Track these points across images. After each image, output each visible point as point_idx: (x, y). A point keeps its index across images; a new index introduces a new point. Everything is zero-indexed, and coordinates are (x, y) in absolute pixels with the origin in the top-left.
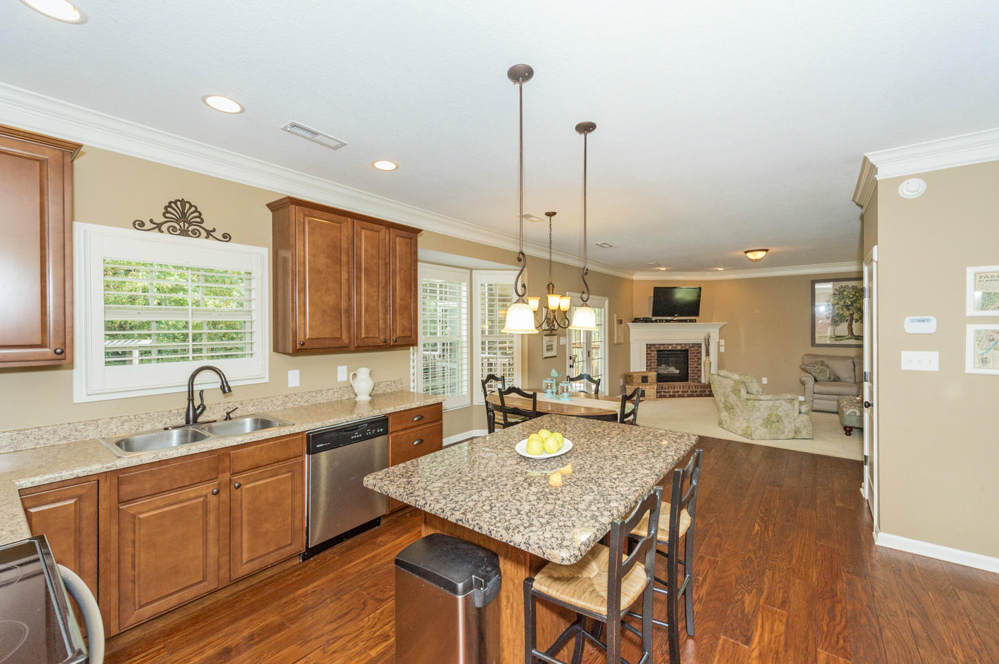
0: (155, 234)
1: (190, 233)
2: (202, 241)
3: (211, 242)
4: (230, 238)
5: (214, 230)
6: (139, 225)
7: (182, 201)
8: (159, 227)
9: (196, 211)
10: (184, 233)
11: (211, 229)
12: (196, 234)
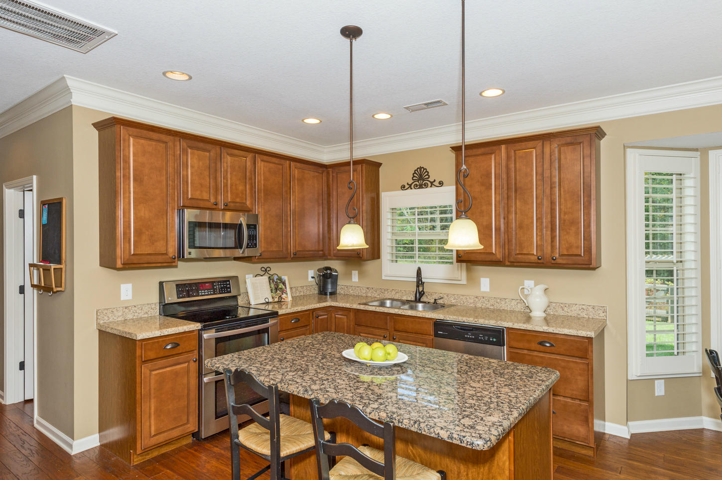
0: (409, 191)
1: (423, 186)
2: (429, 190)
3: (434, 189)
4: (443, 183)
5: (435, 181)
6: (403, 188)
7: (421, 168)
8: (410, 186)
9: (426, 172)
10: (421, 187)
11: (433, 180)
12: (426, 186)
